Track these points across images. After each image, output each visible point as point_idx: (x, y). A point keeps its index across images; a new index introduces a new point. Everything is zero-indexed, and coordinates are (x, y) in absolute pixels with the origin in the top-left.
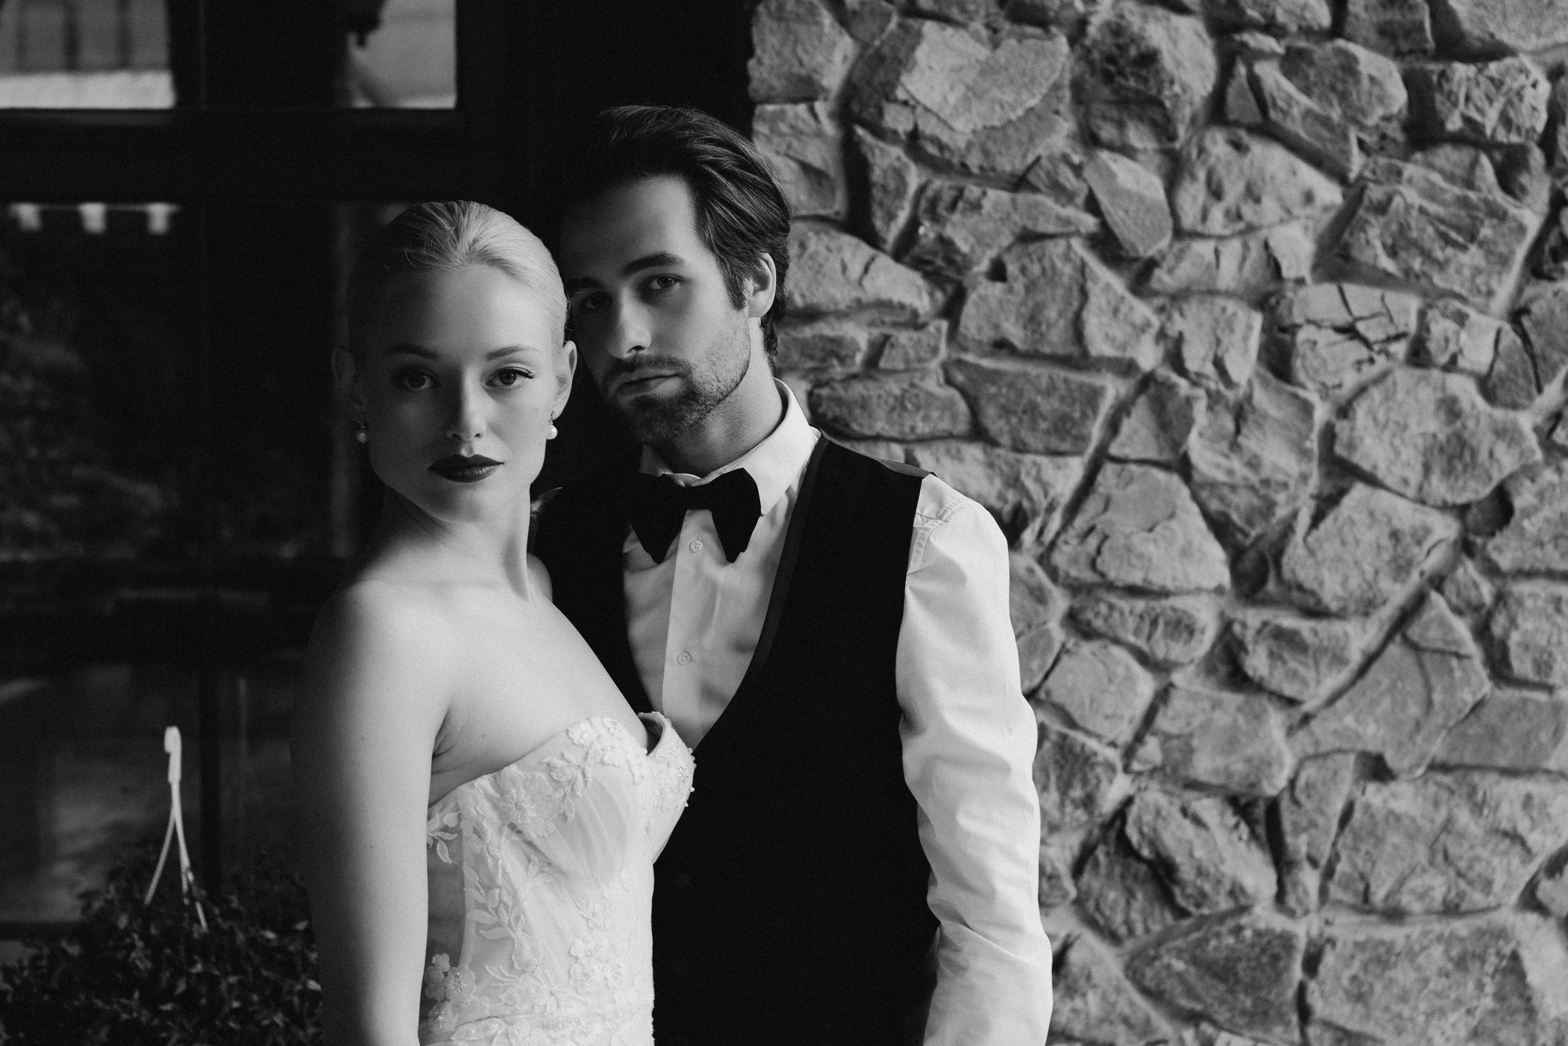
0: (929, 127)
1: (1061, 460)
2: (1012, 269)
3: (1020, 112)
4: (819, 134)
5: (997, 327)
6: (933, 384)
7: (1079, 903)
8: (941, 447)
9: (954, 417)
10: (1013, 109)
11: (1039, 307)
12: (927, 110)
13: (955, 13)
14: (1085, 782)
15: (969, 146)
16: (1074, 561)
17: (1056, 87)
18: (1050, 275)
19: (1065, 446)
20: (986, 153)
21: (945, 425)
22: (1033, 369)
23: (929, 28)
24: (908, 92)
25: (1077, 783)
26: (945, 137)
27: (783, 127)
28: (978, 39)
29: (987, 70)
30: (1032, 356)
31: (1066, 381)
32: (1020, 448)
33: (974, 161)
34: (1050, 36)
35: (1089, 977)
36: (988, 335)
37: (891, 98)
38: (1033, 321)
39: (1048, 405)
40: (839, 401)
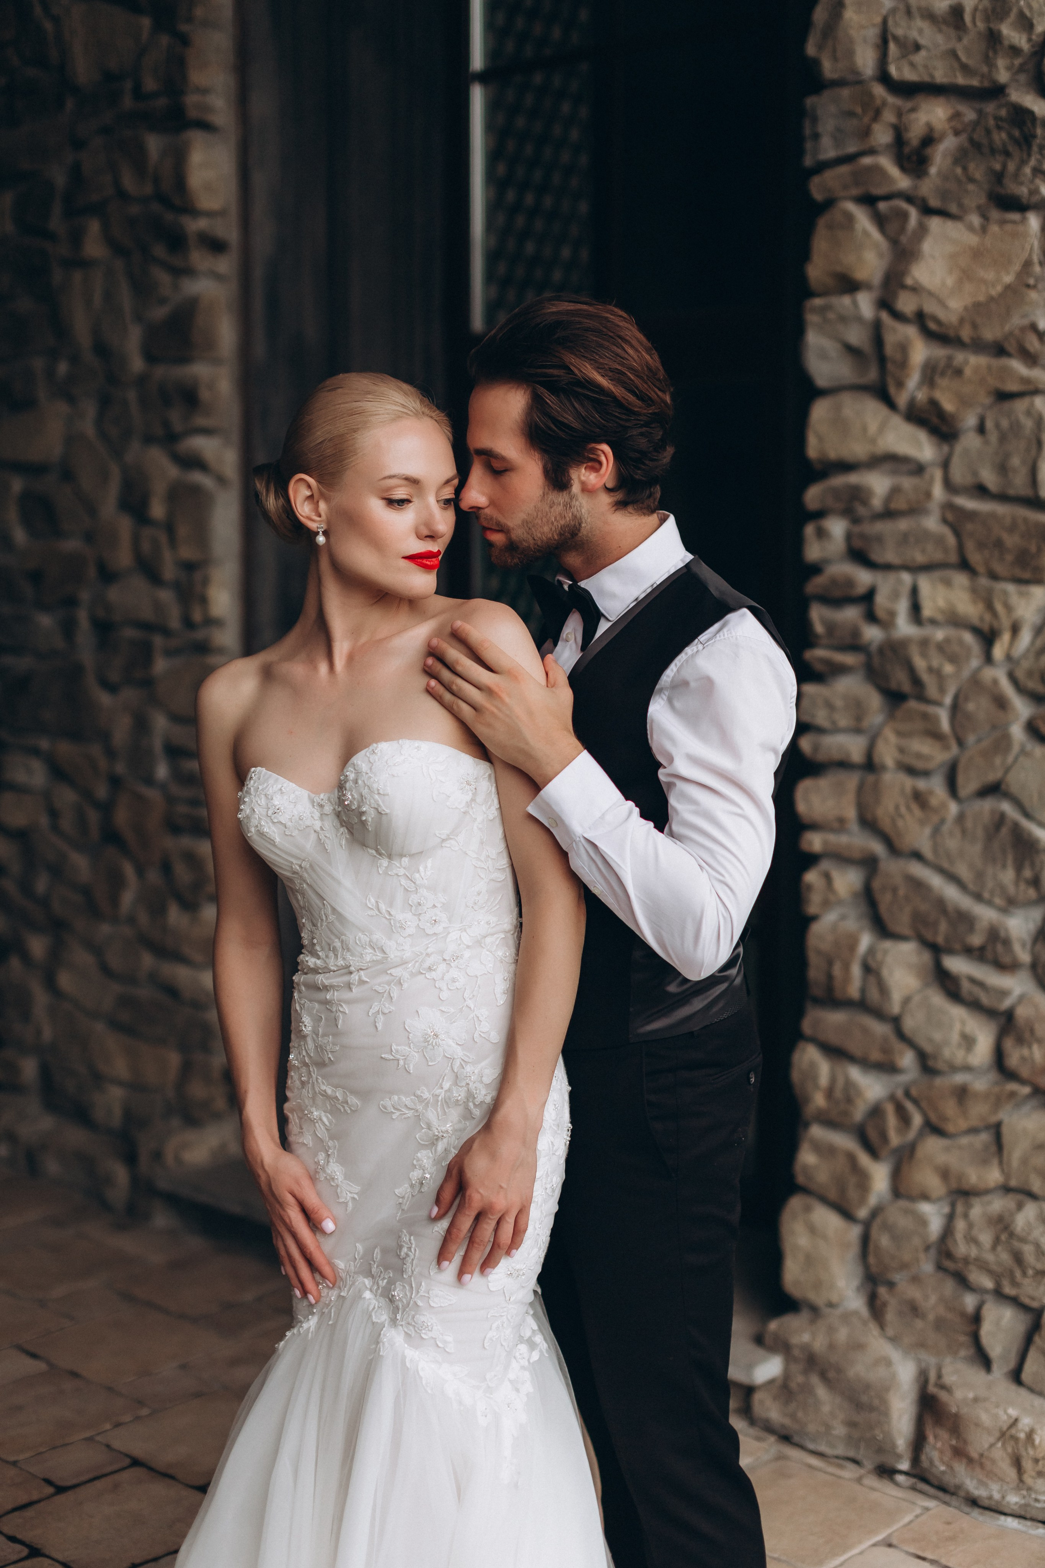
0: (930, 307)
1: (1024, 588)
2: (989, 424)
3: (999, 288)
4: (859, 319)
5: (975, 474)
6: (932, 523)
7: (1034, 966)
8: (937, 574)
9: (946, 550)
10: (993, 286)
11: (1007, 456)
12: (930, 294)
13: (953, 209)
14: (1033, 865)
15: (962, 320)
16: (1030, 674)
17: (1028, 264)
18: (1016, 427)
19: (1027, 575)
20: (975, 326)
21: (938, 556)
22: (1000, 509)
23: (935, 223)
24: (914, 278)
25: (1027, 864)
26: (941, 314)
27: (831, 316)
28: (971, 228)
29: (977, 254)
30: (1003, 497)
31: (1025, 520)
32: (994, 576)
33: (966, 334)
34: (1024, 220)
35: (1032, 1031)
36: (969, 480)
37: (904, 287)
38: (1003, 469)
39: (1011, 541)
40: (863, 536)
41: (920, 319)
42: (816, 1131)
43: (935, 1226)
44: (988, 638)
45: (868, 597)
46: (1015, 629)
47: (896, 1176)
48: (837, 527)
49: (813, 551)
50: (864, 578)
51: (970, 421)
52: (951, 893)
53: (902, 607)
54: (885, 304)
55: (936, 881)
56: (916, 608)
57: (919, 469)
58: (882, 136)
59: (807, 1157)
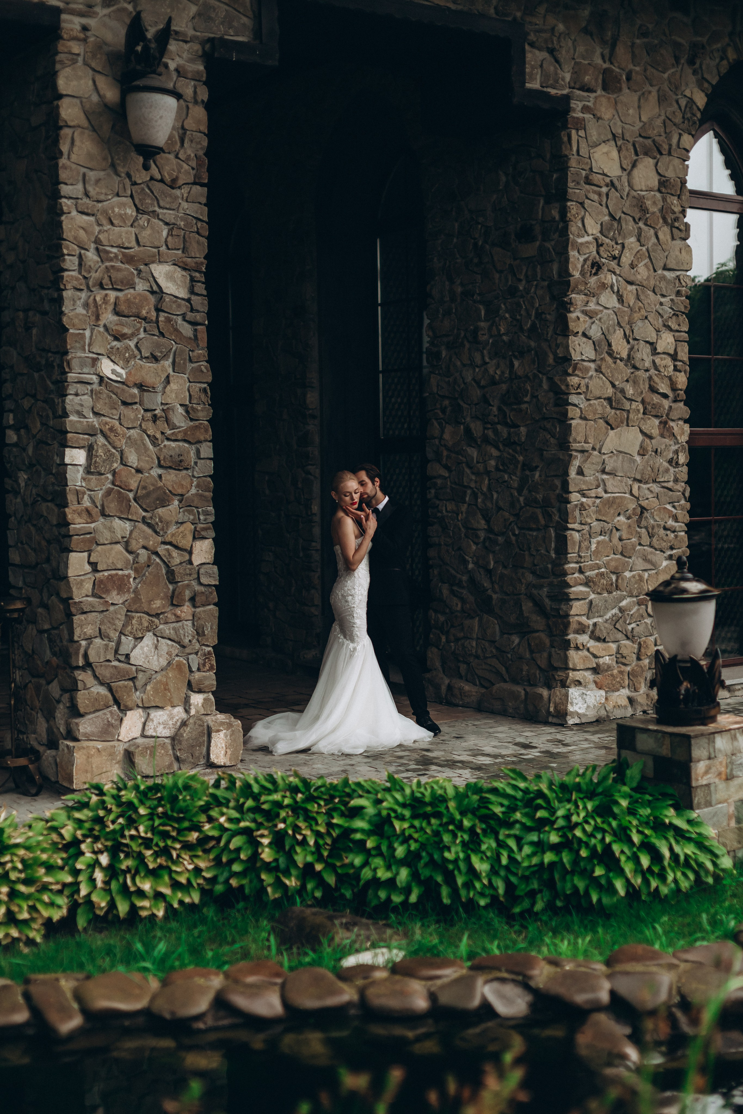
41: (445, 446)
42: (433, 630)
43: (453, 648)
44: (458, 515)
45: (437, 507)
46: (462, 513)
47: (447, 638)
48: (433, 491)
49: (429, 496)
50: (438, 502)
51: (454, 468)
52: (453, 572)
53: (444, 508)
54: (440, 442)
55: (451, 570)
56: (446, 509)
57: (445, 478)
58: (438, 406)
59: (432, 636)
